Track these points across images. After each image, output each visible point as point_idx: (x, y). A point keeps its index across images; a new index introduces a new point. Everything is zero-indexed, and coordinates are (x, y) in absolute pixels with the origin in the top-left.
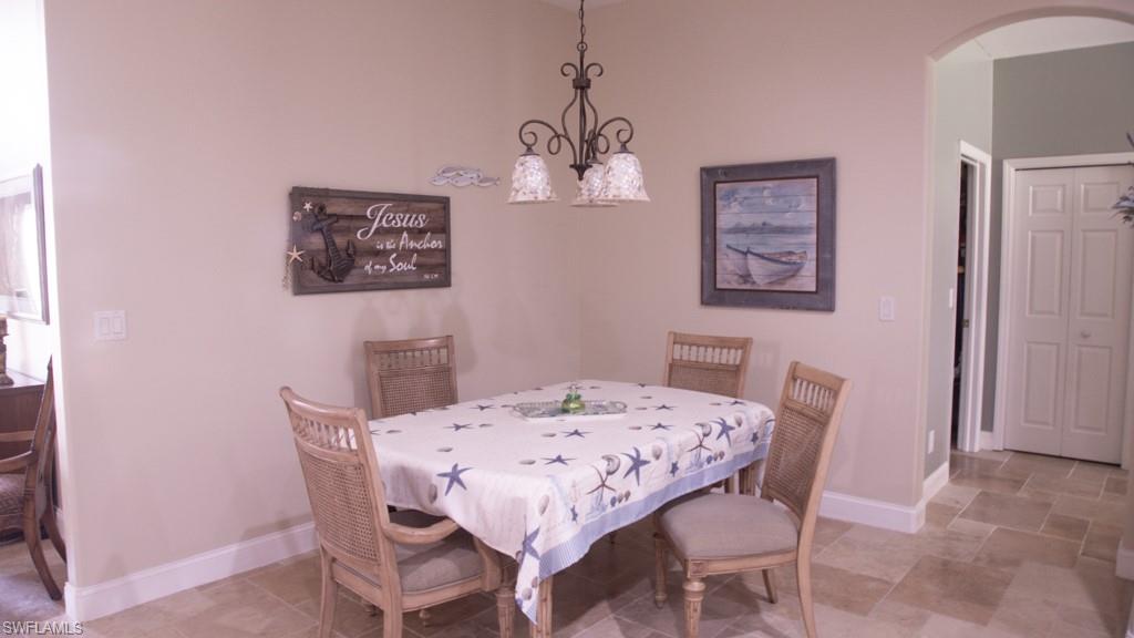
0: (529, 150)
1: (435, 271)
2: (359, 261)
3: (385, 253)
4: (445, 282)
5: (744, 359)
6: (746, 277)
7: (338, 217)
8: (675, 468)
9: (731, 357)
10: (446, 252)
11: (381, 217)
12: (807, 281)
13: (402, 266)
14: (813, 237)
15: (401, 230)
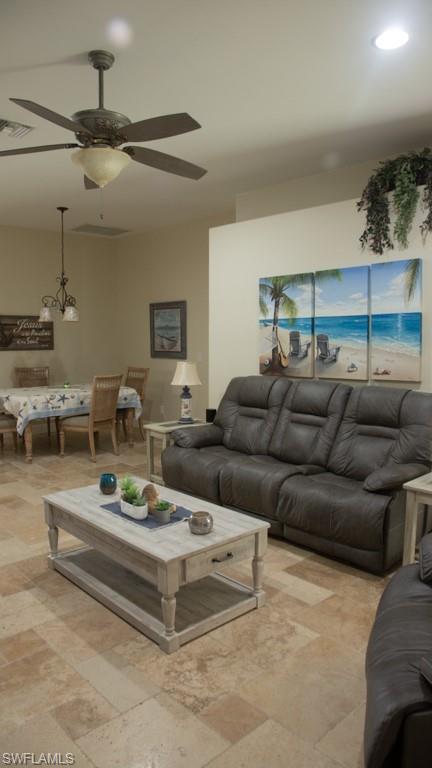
0: (46, 306)
1: (48, 344)
2: (14, 340)
3: (26, 337)
4: (51, 347)
5: (146, 376)
6: (163, 346)
7: (6, 325)
8: (82, 403)
9: (141, 375)
10: (52, 337)
11: (23, 324)
12: (178, 348)
13: (32, 342)
14: (179, 331)
15: (31, 329)
